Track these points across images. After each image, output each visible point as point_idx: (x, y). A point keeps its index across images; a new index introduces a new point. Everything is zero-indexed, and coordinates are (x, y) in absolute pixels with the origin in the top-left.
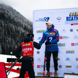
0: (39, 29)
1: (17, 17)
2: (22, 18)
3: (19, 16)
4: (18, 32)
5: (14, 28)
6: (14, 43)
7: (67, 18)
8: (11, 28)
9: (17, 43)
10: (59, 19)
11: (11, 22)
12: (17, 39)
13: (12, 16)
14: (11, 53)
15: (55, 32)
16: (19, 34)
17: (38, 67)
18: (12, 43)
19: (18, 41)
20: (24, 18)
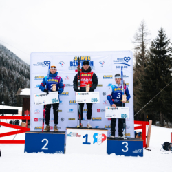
0: (37, 75)
1: (11, 58)
2: (17, 60)
3: (14, 57)
4: (12, 77)
5: (7, 71)
6: (7, 90)
7: (71, 63)
8: (4, 72)
9: (10, 91)
10: (62, 64)
11: (4, 65)
12: (11, 85)
13: (6, 58)
14: (3, 103)
15: (59, 79)
16: (13, 79)
17: (36, 120)
18: (4, 90)
19: (12, 88)
20: (20, 60)
